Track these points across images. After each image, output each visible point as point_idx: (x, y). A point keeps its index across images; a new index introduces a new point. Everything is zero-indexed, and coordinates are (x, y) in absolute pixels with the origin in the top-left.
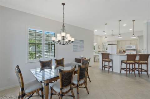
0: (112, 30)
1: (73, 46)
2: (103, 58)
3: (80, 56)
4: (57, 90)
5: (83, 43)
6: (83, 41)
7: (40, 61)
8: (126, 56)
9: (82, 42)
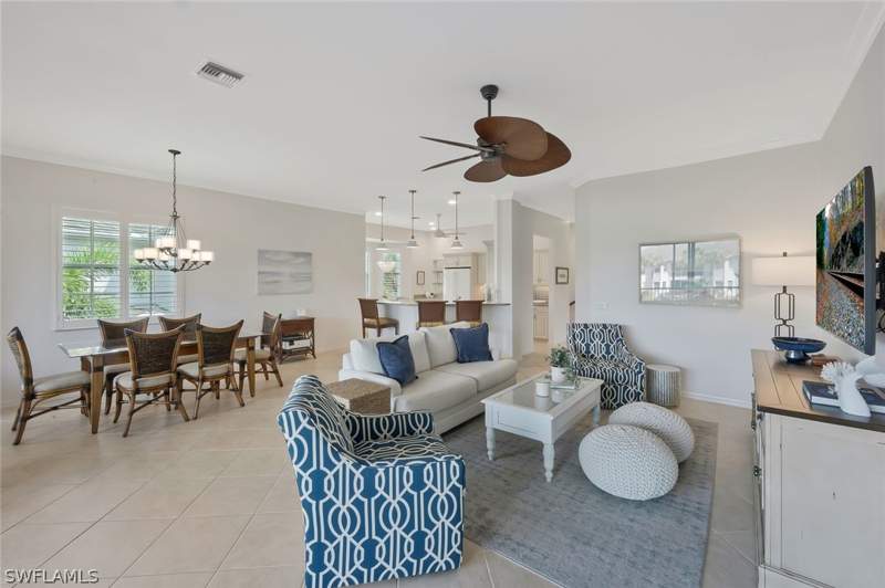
0: (439, 215)
1: (260, 273)
2: (364, 317)
3: (295, 312)
4: (126, 381)
5: (309, 262)
6: (310, 254)
7: (101, 322)
8: (417, 308)
9: (302, 260)
